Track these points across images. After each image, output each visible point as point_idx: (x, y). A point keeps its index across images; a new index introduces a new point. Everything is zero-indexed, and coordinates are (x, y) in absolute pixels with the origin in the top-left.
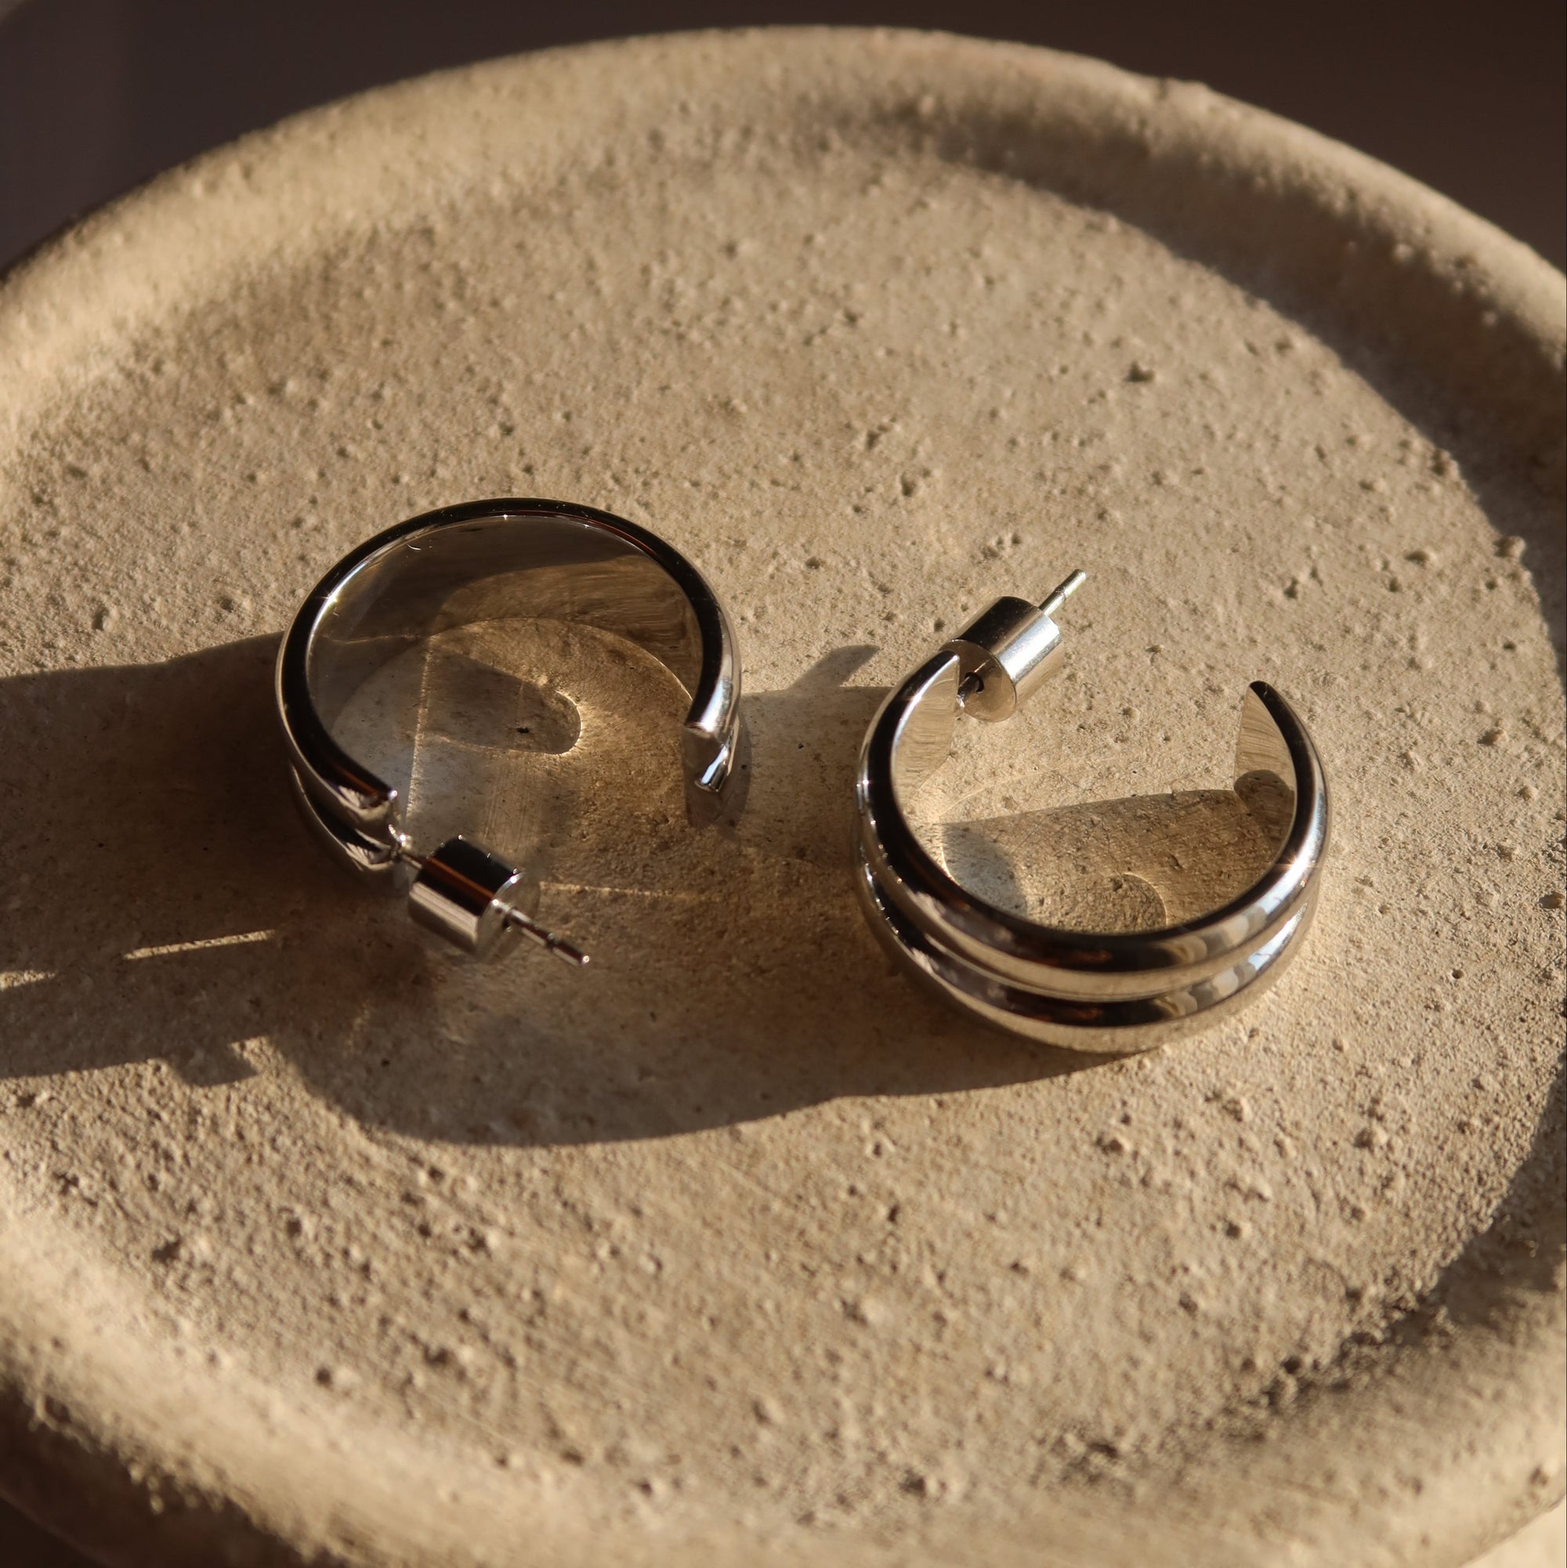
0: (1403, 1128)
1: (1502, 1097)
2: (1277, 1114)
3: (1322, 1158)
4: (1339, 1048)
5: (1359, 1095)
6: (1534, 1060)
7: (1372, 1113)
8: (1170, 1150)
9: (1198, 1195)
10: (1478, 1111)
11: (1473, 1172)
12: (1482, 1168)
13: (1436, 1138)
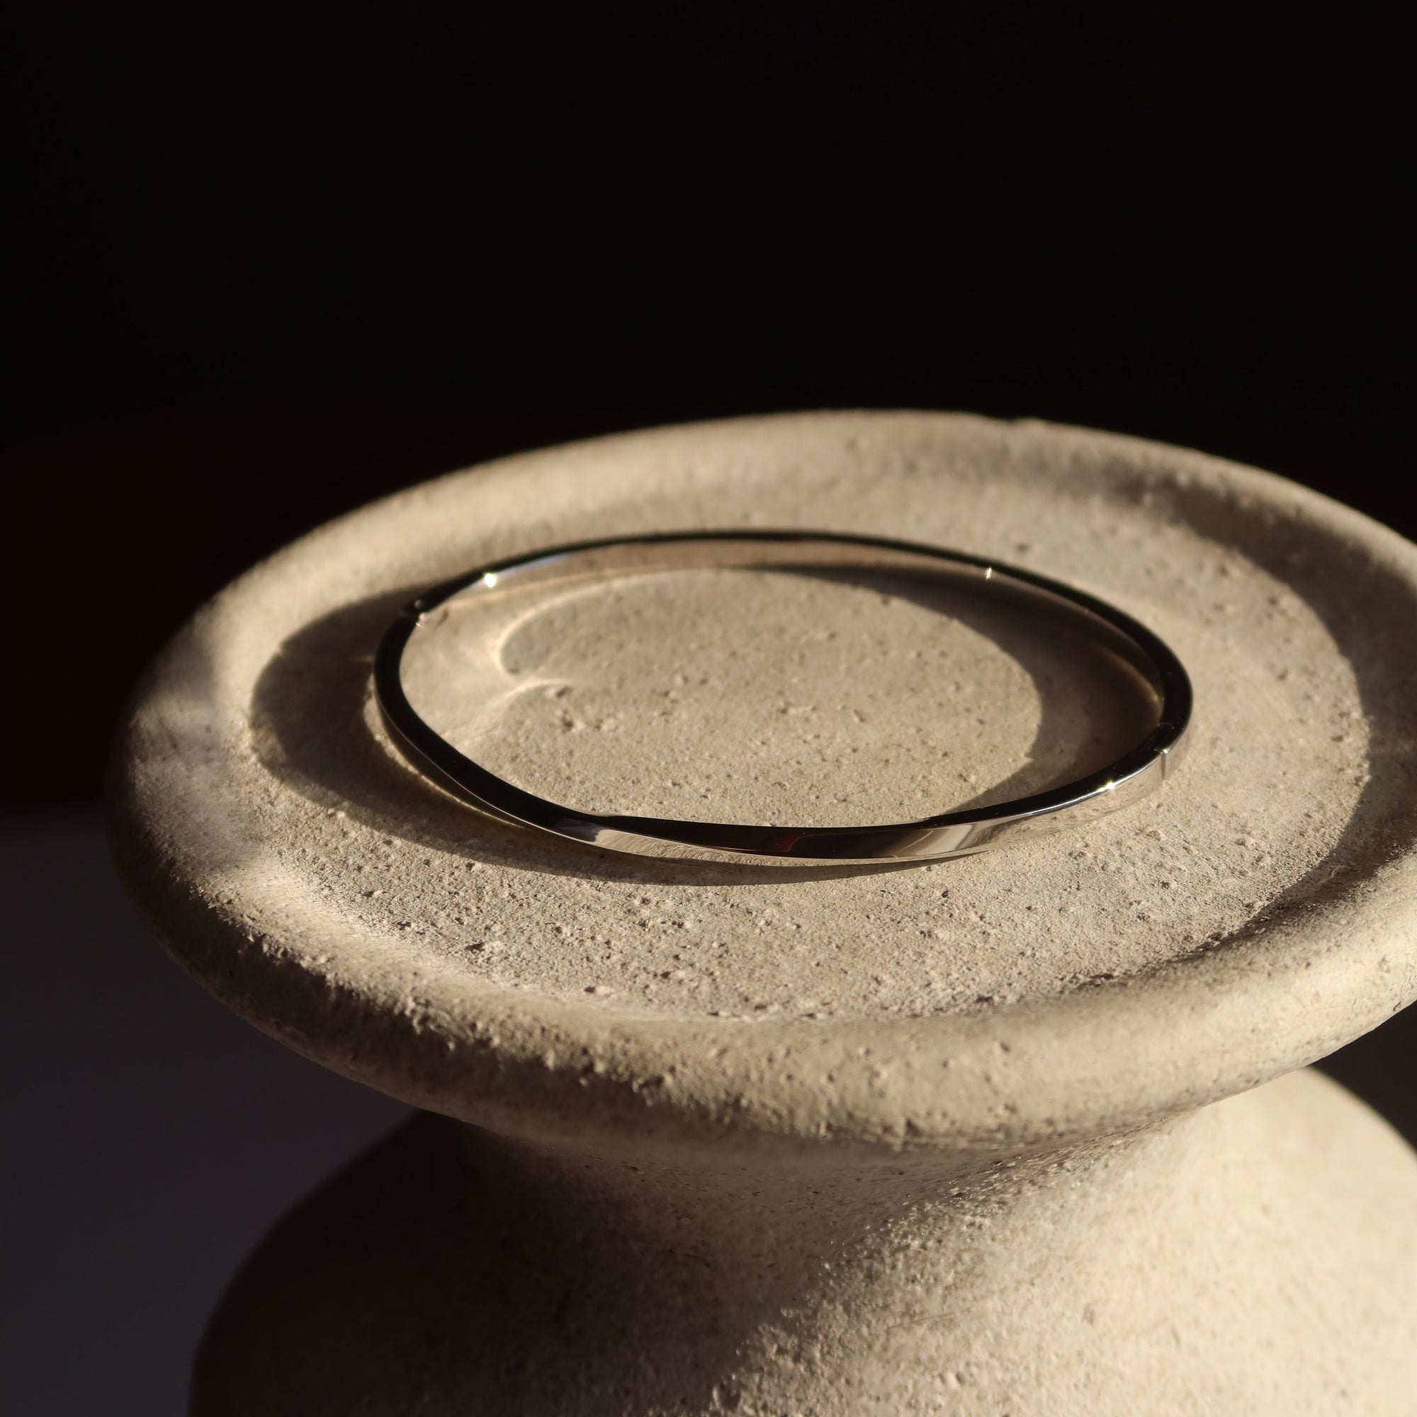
0: (1264, 836)
1: (1324, 821)
2: (1182, 836)
3: (1215, 853)
4: (1216, 807)
5: (1233, 825)
6: (1342, 804)
7: (1243, 831)
8: (1117, 855)
9: (1139, 873)
10: (1310, 827)
11: (1313, 852)
12: (1318, 850)
13: (1286, 840)
